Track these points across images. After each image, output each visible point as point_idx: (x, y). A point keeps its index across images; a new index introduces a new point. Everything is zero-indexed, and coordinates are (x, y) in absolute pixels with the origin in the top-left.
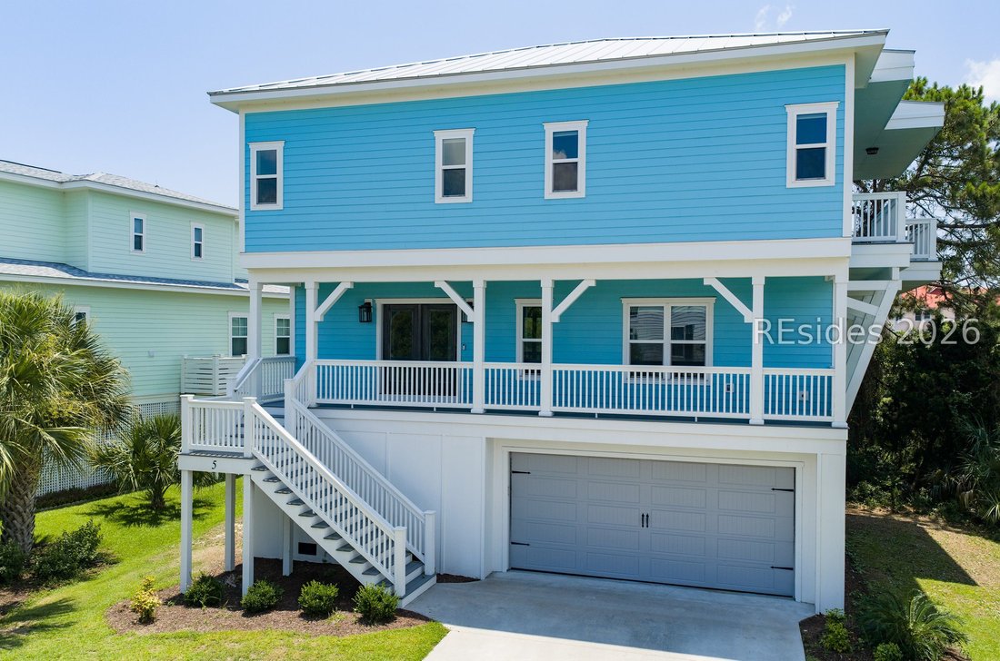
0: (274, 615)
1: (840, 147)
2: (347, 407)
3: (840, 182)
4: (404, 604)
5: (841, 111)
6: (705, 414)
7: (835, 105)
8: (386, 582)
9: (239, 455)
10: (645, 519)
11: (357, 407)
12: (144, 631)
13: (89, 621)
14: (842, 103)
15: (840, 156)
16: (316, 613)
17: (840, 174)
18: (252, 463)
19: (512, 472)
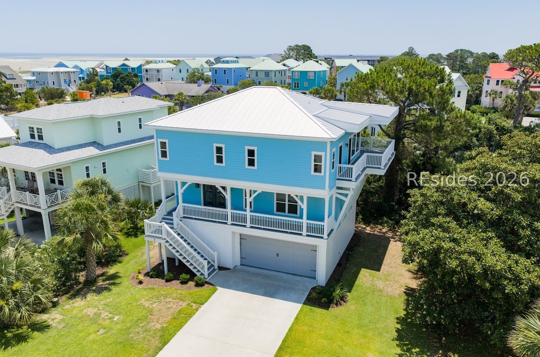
0: (173, 282)
1: (325, 165)
2: (192, 218)
3: (325, 175)
4: (207, 280)
5: (326, 155)
6: (291, 231)
7: (325, 153)
8: (202, 274)
9: (161, 238)
10: (278, 255)
11: (195, 219)
12: (140, 286)
13: (126, 282)
14: (326, 153)
15: (325, 168)
16: (184, 283)
17: (325, 172)
18: (165, 241)
19: (241, 239)
